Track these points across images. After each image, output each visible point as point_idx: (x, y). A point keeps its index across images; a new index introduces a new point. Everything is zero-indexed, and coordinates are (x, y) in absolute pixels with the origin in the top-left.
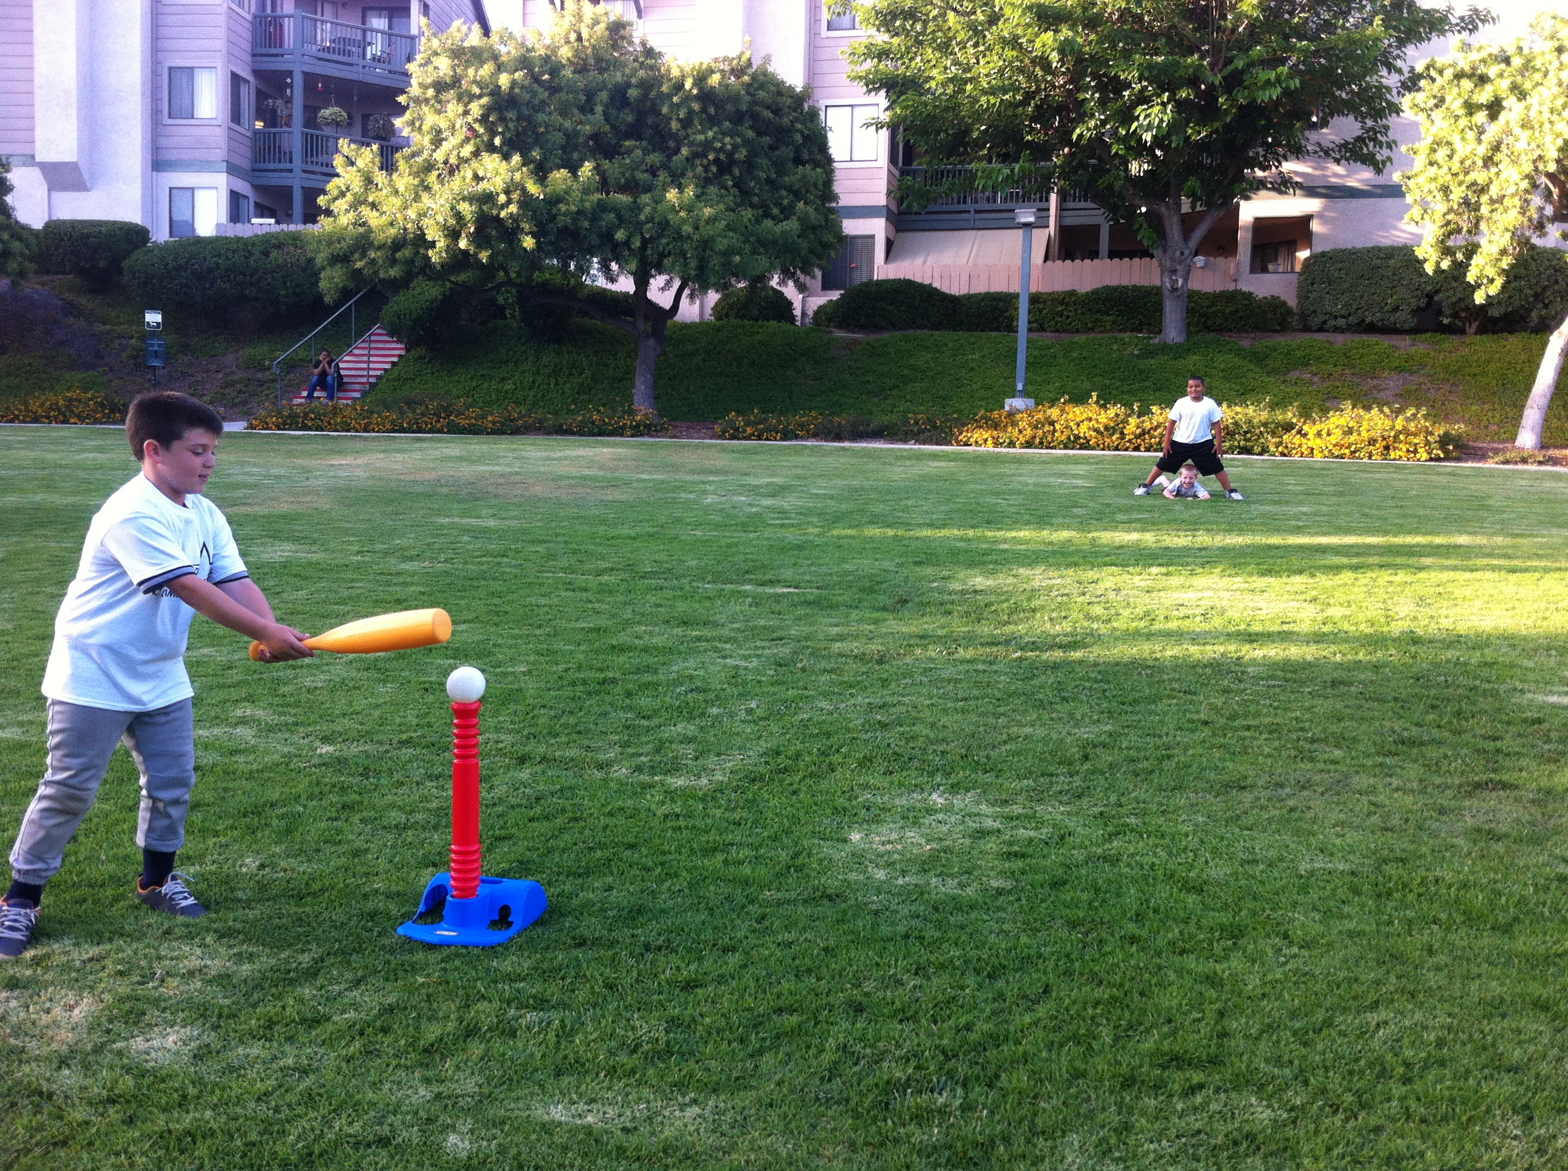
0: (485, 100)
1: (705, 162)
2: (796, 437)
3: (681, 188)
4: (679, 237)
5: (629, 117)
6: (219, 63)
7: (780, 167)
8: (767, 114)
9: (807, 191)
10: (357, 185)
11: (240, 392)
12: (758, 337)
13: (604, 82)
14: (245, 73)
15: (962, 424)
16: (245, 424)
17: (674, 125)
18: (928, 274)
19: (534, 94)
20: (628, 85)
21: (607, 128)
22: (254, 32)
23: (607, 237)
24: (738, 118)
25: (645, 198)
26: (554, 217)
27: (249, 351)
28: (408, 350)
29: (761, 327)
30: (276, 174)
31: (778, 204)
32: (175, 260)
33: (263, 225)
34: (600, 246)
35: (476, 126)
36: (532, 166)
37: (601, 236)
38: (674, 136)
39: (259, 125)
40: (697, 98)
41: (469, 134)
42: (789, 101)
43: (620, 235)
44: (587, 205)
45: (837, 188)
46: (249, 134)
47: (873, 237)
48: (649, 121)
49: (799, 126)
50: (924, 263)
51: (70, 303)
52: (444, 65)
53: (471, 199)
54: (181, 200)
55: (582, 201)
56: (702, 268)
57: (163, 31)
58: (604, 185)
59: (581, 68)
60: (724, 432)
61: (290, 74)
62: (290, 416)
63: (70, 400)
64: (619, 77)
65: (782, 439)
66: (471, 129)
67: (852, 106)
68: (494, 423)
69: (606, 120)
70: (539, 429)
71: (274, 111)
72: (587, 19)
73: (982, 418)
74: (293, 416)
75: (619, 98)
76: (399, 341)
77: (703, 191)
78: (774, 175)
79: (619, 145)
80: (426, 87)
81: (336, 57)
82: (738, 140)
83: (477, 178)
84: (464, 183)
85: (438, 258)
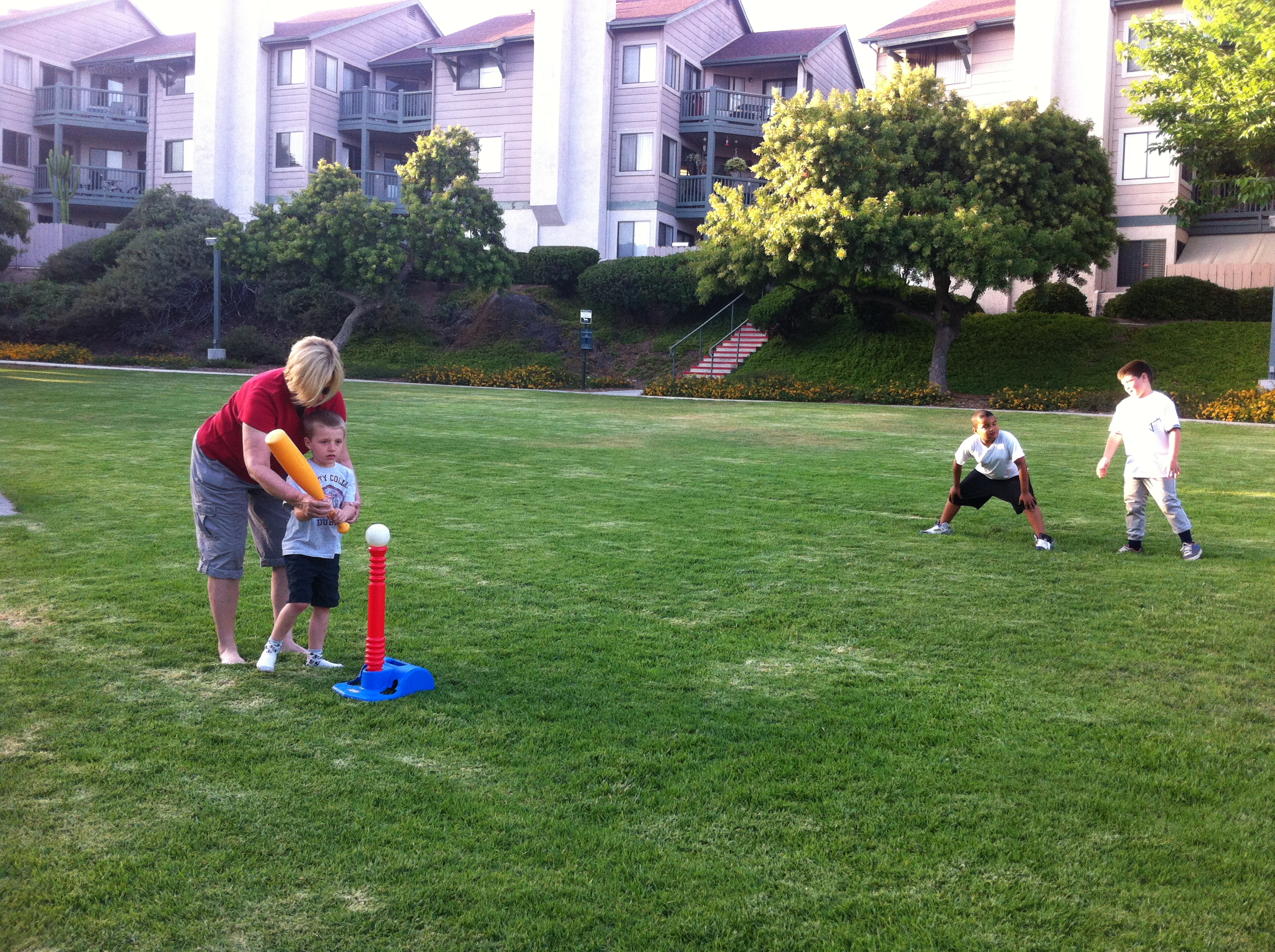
0: (815, 149)
1: (994, 185)
2: (1058, 408)
3: (968, 209)
4: (962, 247)
5: (933, 154)
6: (655, 130)
7: (1063, 187)
8: (1053, 146)
9: (1085, 204)
10: (724, 217)
11: (649, 369)
12: (1049, 326)
13: (914, 128)
14: (673, 135)
15: (1208, 399)
16: (642, 391)
17: (971, 158)
18: (1213, 272)
19: (856, 141)
20: (934, 128)
21: (916, 163)
22: (682, 105)
23: (904, 248)
24: (1025, 150)
25: (940, 216)
26: (862, 234)
27: (659, 340)
28: (769, 337)
29: (1053, 318)
30: (693, 210)
31: (1059, 216)
32: (612, 274)
33: (680, 246)
34: (898, 255)
35: (810, 168)
36: (851, 196)
37: (899, 247)
38: (970, 166)
39: (684, 173)
40: (990, 135)
41: (805, 174)
42: (1072, 134)
43: (914, 246)
44: (889, 224)
45: (1118, 201)
46: (675, 181)
47: (1164, 241)
48: (951, 156)
49: (1080, 153)
50: (1212, 262)
51: (543, 305)
52: (789, 123)
53: (798, 224)
54: (625, 230)
55: (885, 221)
56: (980, 270)
57: (619, 109)
58: (907, 207)
59: (897, 117)
60: (995, 403)
61: (706, 134)
62: (672, 386)
63: (531, 372)
64: (927, 123)
65: (1044, 410)
66: (806, 170)
67: (1148, 133)
68: (814, 393)
69: (916, 158)
70: (848, 398)
71: (693, 162)
72: (904, 79)
73: (1229, 396)
74: (674, 386)
75: (927, 139)
76: (763, 332)
77: (987, 209)
78: (1056, 194)
79: (924, 176)
80: (775, 141)
81: (740, 120)
82: (1023, 166)
83: (808, 207)
84: (798, 212)
85: (774, 268)
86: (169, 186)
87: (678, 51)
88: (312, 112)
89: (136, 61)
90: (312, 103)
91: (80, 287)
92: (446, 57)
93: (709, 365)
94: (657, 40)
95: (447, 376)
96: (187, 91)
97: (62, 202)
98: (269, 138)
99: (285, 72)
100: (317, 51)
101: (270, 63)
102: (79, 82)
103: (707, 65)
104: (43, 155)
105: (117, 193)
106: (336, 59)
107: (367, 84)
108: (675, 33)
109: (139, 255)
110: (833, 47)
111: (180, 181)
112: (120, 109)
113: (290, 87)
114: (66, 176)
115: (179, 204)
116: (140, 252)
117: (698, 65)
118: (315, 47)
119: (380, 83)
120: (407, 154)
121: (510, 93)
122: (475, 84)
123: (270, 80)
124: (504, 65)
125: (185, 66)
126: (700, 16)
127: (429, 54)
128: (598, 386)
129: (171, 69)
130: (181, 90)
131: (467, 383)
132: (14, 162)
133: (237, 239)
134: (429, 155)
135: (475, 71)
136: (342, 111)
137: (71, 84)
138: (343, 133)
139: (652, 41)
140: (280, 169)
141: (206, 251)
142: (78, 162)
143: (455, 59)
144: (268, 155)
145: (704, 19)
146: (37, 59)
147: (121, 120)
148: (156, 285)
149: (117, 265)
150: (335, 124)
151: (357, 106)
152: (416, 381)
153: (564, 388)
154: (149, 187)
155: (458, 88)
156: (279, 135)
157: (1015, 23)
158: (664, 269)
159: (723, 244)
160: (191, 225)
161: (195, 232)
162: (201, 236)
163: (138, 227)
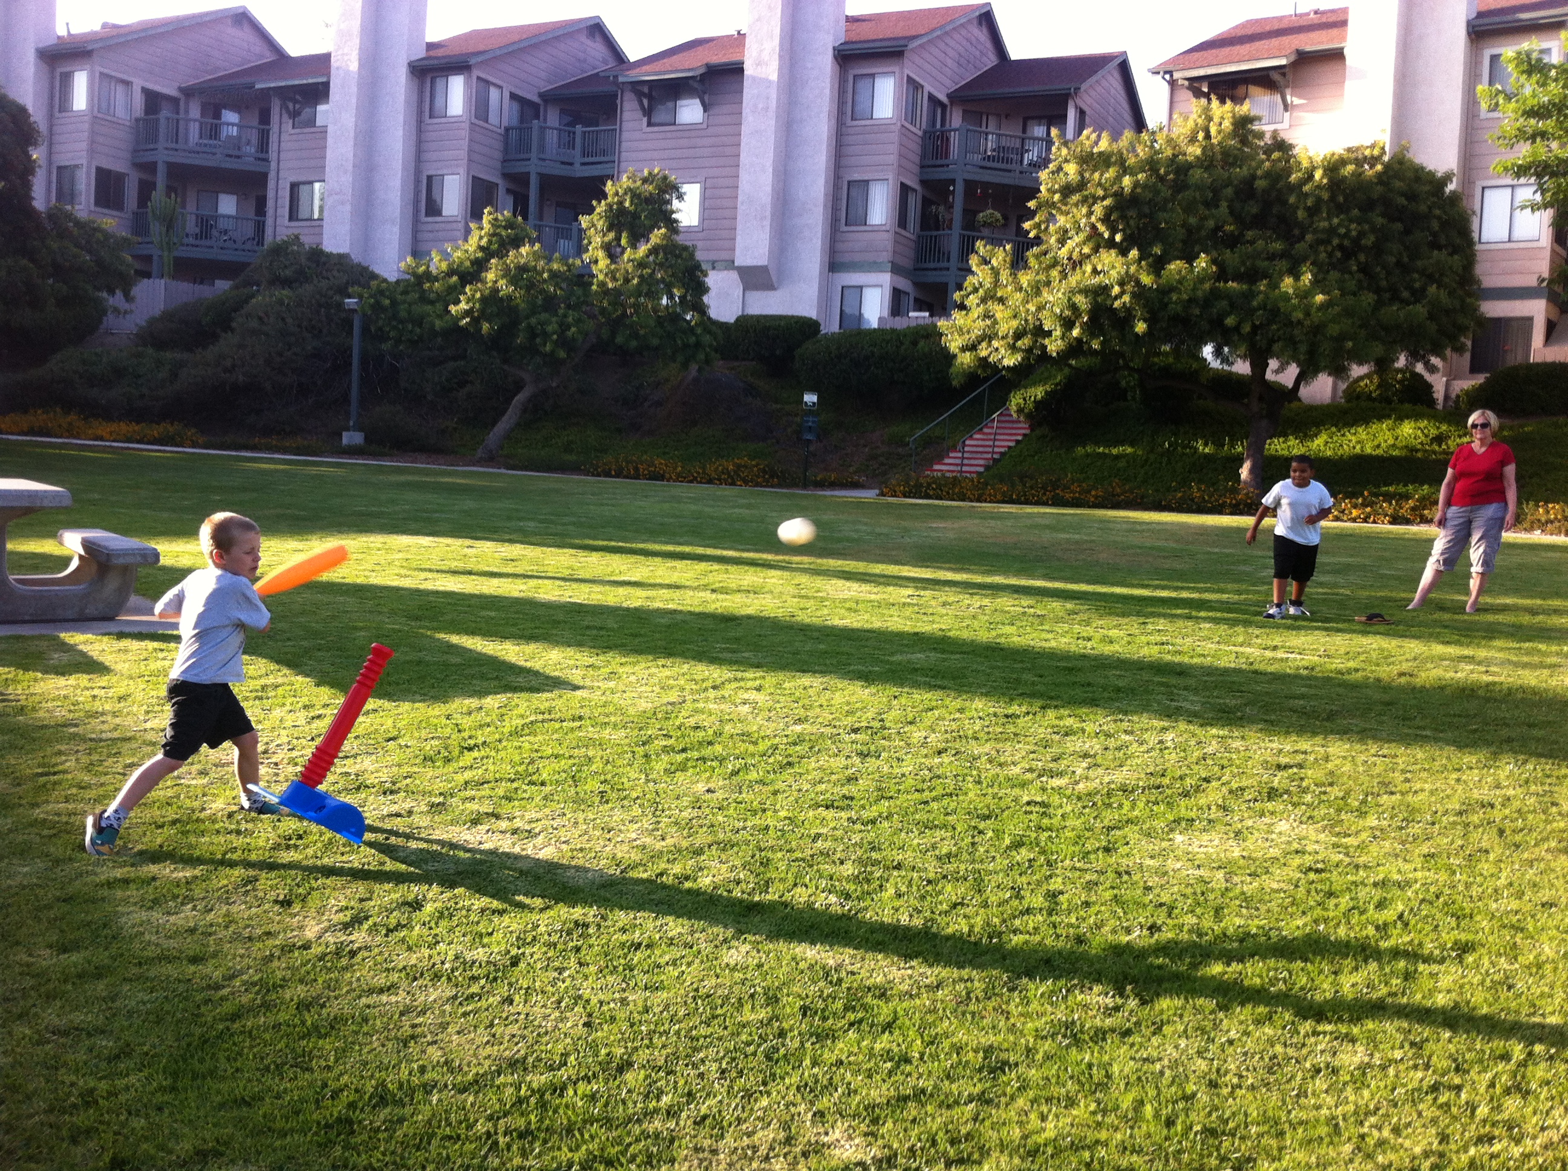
0: (1106, 203)
1: (1329, 248)
3: (1298, 276)
4: (1290, 324)
5: (1253, 209)
6: (891, 177)
7: (1413, 251)
8: (1402, 201)
9: (1442, 275)
10: (988, 282)
11: (882, 464)
13: (1230, 178)
14: (913, 183)
16: (877, 492)
17: (1301, 214)
19: (1157, 192)
20: (1254, 177)
22: (924, 147)
23: (1218, 323)
24: (1368, 206)
25: (1261, 285)
26: (1166, 305)
27: (893, 429)
28: (1033, 429)
29: (1392, 410)
30: (935, 273)
31: (1409, 288)
32: (838, 349)
33: (918, 317)
35: (1099, 225)
36: (1149, 260)
37: (1211, 322)
38: (1299, 224)
40: (1327, 187)
41: (1091, 232)
42: (1427, 188)
43: (1230, 321)
44: (1199, 293)
45: (1479, 270)
46: (913, 237)
47: (1529, 319)
48: (1275, 211)
49: (1437, 212)
51: (751, 385)
52: (1072, 170)
53: (1085, 291)
54: (851, 297)
55: (1194, 289)
56: (1312, 352)
57: (846, 150)
58: (1222, 274)
59: (1207, 161)
61: (953, 182)
62: (915, 486)
63: (739, 466)
64: (1245, 171)
65: (1391, 523)
66: (1094, 228)
67: (1512, 186)
68: (1096, 497)
69: (1231, 212)
70: (1140, 504)
71: (936, 216)
74: (918, 486)
75: (1246, 189)
76: (1025, 422)
77: (1320, 276)
78: (1406, 259)
79: (1242, 235)
80: (1054, 193)
81: (995, 165)
82: (1366, 227)
83: (1095, 272)
84: (1083, 277)
85: (1054, 346)
86: (297, 237)
87: (922, 82)
88: (471, 151)
89: (258, 86)
90: (471, 140)
91: (187, 356)
92: (636, 87)
93: (958, 461)
94: (896, 69)
95: (636, 469)
96: (318, 123)
97: (166, 253)
98: (417, 182)
99: (439, 102)
100: (478, 78)
101: (421, 93)
102: (187, 112)
103: (958, 97)
104: (144, 197)
105: (228, 244)
106: (500, 87)
107: (537, 117)
108: (917, 59)
109: (260, 318)
110: (1110, 78)
111: (306, 231)
112: (236, 143)
113: (443, 120)
114: (170, 222)
115: (309, 259)
116: (261, 314)
117: (943, 98)
118: (476, 73)
119: (553, 118)
120: (594, 203)
121: (711, 130)
122: (668, 118)
123: (420, 112)
124: (706, 97)
125: (319, 92)
126: (948, 40)
127: (615, 82)
128: (821, 485)
129: (298, 97)
130: (312, 122)
131: (662, 478)
132: (107, 206)
133: (387, 302)
134: (621, 203)
135: (670, 104)
136: (506, 150)
137: (178, 113)
138: (506, 176)
139: (890, 69)
140: (430, 219)
141: (343, 315)
142: (184, 206)
143: (646, 90)
144: (416, 202)
145: (952, 43)
146: (138, 83)
147: (238, 157)
148: (281, 355)
149: (232, 330)
150: (499, 165)
151: (524, 145)
152: (599, 475)
153: (780, 486)
154: (269, 238)
155: (649, 124)
156: (430, 178)
157: (1346, 52)
158: (902, 343)
159: (987, 316)
160: (324, 284)
161: (330, 293)
162: (337, 298)
163: (258, 285)
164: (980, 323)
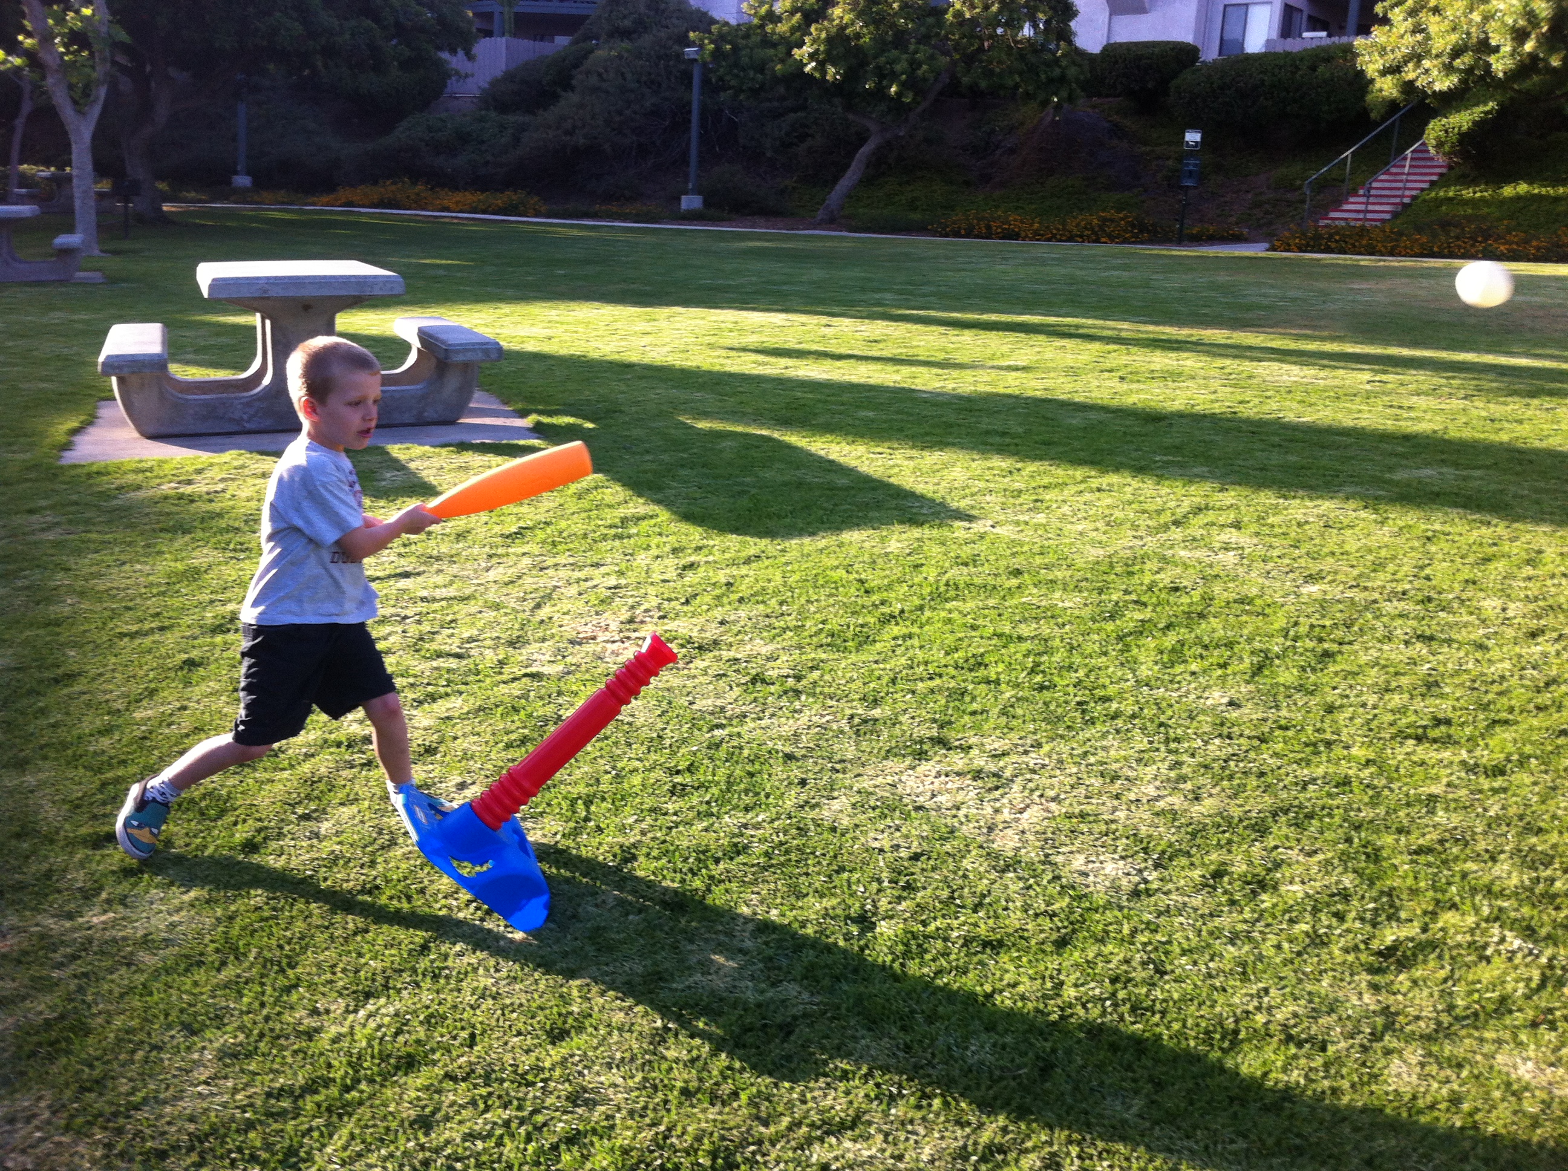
16: (1266, 246)
27: (1282, 171)
28: (1450, 168)
32: (1221, 78)
33: (1314, 38)
51: (1117, 125)
54: (1233, 16)
62: (1314, 237)
63: (1104, 220)
85: (1499, 65)
91: (527, 119)
93: (1361, 207)
95: (988, 227)
97: (506, 10)
109: (600, 75)
116: (600, 70)
128: (1197, 239)
131: (1019, 236)
133: (729, 47)
141: (683, 67)
148: (620, 113)
149: (573, 89)
152: (947, 236)
158: (1297, 68)
159: (1417, 29)
160: (663, 34)
161: (670, 43)
162: (676, 48)
163: (597, 39)
164: (1409, 39)
